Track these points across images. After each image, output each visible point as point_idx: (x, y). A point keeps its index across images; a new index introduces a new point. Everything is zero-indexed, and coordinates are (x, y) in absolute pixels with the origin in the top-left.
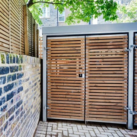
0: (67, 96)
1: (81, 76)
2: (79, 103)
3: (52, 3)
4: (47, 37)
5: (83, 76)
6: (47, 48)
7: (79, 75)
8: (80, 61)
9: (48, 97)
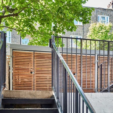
0: (24, 84)
1: (32, 73)
2: (31, 87)
3: (15, 29)
4: (13, 50)
5: (33, 73)
6: (13, 56)
7: (31, 72)
8: (31, 64)
9: (14, 85)
